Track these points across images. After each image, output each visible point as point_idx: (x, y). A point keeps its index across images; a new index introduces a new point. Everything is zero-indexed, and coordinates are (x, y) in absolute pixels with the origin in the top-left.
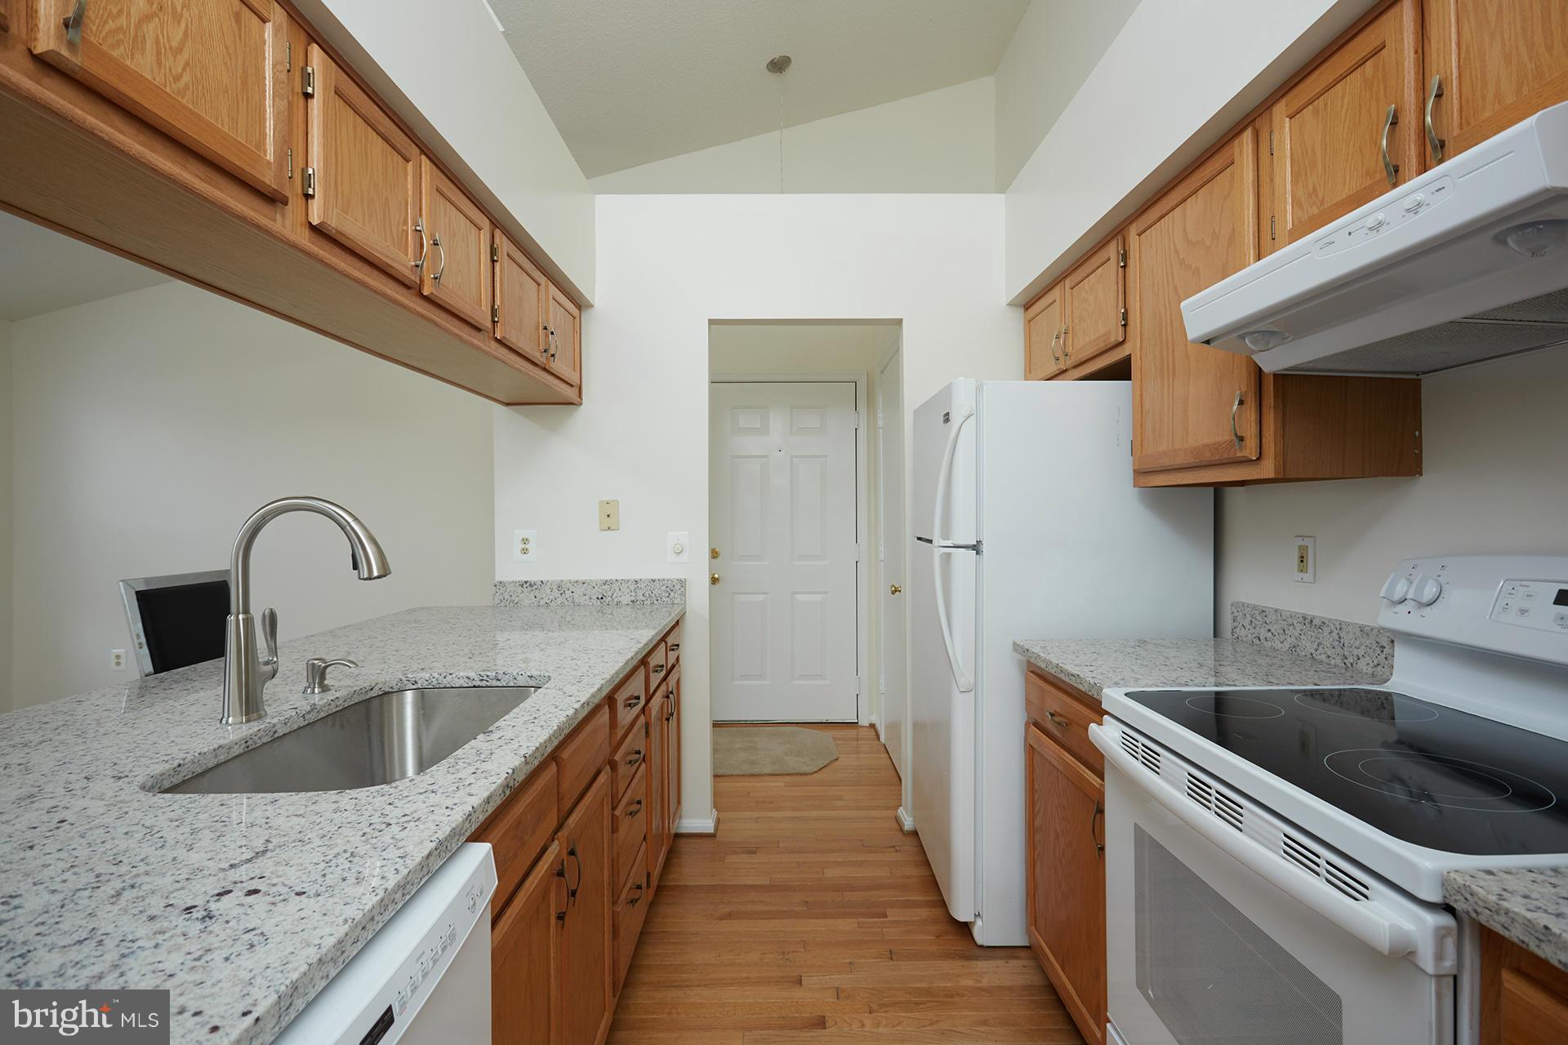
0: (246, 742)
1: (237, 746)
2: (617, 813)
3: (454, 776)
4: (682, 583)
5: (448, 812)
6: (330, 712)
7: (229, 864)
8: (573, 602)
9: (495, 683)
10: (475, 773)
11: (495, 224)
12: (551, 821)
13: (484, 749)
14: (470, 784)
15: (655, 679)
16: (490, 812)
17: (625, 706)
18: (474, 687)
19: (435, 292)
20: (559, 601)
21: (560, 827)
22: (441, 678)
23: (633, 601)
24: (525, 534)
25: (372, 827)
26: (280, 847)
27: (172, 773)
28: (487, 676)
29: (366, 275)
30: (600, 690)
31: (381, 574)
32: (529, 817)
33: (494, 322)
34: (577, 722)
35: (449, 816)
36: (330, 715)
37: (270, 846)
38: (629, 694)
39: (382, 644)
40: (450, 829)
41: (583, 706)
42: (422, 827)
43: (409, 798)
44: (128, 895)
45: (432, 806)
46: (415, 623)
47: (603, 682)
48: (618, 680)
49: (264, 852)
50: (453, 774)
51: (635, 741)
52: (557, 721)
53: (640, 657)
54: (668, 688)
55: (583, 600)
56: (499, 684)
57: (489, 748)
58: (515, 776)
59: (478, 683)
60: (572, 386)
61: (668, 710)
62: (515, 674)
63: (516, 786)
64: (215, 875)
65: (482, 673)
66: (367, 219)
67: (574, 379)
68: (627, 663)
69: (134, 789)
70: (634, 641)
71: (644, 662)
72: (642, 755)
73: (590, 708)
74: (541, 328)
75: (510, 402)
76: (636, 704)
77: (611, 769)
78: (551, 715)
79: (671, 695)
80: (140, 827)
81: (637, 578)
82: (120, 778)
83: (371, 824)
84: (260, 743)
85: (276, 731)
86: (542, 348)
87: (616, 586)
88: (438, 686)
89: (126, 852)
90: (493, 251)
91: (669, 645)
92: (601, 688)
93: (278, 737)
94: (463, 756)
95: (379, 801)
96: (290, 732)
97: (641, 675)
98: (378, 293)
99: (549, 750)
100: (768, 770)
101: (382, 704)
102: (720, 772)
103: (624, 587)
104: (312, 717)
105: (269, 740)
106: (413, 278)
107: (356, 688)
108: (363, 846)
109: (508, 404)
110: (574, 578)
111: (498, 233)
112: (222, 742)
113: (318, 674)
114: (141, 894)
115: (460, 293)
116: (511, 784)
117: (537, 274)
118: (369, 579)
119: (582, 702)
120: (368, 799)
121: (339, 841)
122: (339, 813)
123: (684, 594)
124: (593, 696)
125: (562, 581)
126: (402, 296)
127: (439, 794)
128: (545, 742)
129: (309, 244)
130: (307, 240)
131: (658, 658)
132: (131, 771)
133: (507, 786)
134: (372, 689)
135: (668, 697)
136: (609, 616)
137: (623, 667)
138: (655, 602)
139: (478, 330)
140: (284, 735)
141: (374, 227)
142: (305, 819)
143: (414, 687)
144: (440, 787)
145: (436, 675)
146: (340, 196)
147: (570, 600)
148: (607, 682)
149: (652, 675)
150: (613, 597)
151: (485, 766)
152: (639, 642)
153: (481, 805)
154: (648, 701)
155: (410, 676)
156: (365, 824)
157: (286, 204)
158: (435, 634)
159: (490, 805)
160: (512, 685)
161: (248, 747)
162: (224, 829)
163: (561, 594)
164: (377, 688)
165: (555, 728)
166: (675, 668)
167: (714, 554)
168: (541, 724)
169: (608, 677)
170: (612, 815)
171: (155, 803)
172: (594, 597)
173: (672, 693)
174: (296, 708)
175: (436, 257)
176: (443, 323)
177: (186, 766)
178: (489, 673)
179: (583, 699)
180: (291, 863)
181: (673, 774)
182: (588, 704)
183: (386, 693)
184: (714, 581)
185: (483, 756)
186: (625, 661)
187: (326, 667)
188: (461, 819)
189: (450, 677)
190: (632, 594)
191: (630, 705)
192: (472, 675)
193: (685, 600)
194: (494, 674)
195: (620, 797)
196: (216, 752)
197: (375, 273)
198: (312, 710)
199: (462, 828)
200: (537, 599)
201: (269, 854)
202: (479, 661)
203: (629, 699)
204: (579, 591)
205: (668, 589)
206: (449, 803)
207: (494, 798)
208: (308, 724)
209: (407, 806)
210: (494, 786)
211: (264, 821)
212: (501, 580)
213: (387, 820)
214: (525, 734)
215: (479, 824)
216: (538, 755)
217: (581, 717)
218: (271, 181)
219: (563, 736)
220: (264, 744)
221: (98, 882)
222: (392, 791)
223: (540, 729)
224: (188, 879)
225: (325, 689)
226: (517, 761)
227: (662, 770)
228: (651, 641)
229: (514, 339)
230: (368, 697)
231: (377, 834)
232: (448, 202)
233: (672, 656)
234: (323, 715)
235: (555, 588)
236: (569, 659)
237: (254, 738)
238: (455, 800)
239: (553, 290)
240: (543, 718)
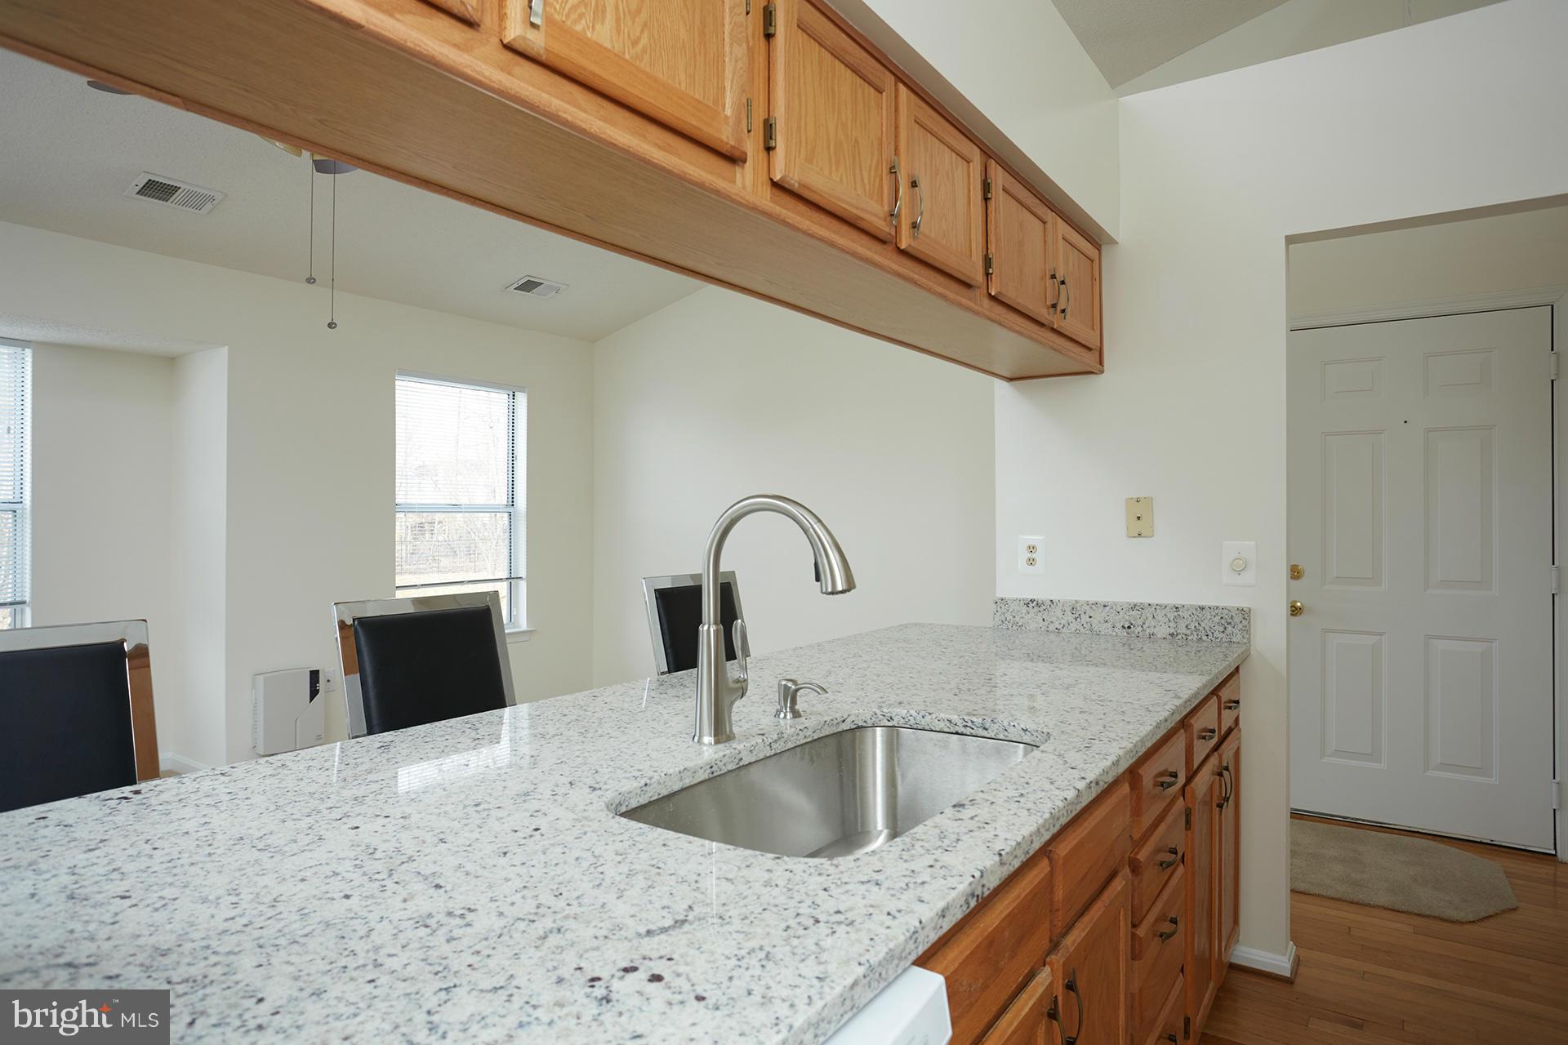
0: (711, 767)
1: (702, 771)
2: (1141, 932)
3: (906, 865)
4: (1245, 613)
5: (888, 921)
6: (798, 743)
7: (648, 928)
8: (1091, 630)
9: (981, 732)
10: (931, 866)
11: (987, 153)
12: (1040, 940)
13: (950, 830)
14: (923, 883)
15: (1201, 749)
16: (945, 930)
17: (1155, 785)
18: (957, 733)
19: (913, 244)
20: (1073, 626)
21: (1054, 946)
22: (919, 718)
23: (1172, 635)
24: (1033, 539)
25: (798, 920)
26: (700, 919)
27: (639, 791)
28: (972, 722)
29: (834, 232)
30: (1115, 764)
31: (844, 588)
32: (1007, 934)
33: (987, 274)
34: (1079, 808)
35: (888, 927)
36: (798, 746)
37: (690, 918)
38: (1161, 769)
39: (865, 665)
40: (885, 950)
41: (1089, 786)
42: (853, 936)
43: (848, 887)
44: (553, 940)
45: (872, 906)
46: (905, 641)
47: (1121, 752)
48: (1144, 750)
49: (684, 922)
50: (906, 861)
51: (1171, 833)
52: (1050, 805)
53: (1178, 718)
54: (1220, 762)
55: (1105, 629)
56: (985, 733)
57: (957, 831)
58: (984, 881)
59: (961, 729)
60: (1090, 349)
61: (1221, 792)
62: (1006, 724)
63: (985, 895)
64: (630, 941)
65: (966, 718)
66: (834, 169)
67: (1093, 342)
68: (1157, 727)
69: (600, 806)
70: (1171, 694)
71: (1184, 723)
72: (1180, 855)
73: (1099, 789)
74: (1048, 276)
75: (1013, 376)
76: (1170, 785)
77: (1133, 871)
78: (1043, 794)
79: (1225, 772)
80: (589, 854)
81: (1178, 602)
82: (595, 789)
83: (798, 914)
84: (725, 770)
85: (741, 759)
86: (1049, 303)
87: (1148, 613)
88: (915, 726)
89: (569, 882)
90: (986, 187)
91: (1223, 701)
92: (1118, 761)
93: (743, 766)
94: (922, 838)
95: (815, 882)
96: (756, 761)
97: (1180, 741)
98: (847, 252)
99: (1037, 846)
100: (1383, 899)
101: (854, 741)
102: (1302, 887)
103: (1160, 615)
104: (779, 747)
105: (734, 767)
106: (887, 229)
107: (828, 718)
108: (782, 946)
109: (1010, 380)
110: (1092, 599)
111: (994, 167)
112: (689, 764)
113: (790, 696)
114: (563, 943)
115: (944, 242)
116: (978, 892)
117: (1042, 210)
118: (832, 593)
119: (1088, 781)
120: (804, 875)
121: (759, 930)
122: (769, 889)
123: (1247, 630)
124: (1105, 772)
125: (1077, 602)
126: (876, 252)
127: (883, 890)
128: (1031, 836)
129: (771, 204)
130: (769, 199)
131: (1207, 718)
132: (605, 784)
133: (973, 895)
134: (844, 721)
135: (1220, 775)
136: (1139, 654)
137: (1152, 732)
138: (1204, 638)
139: (968, 286)
140: (750, 763)
141: (842, 175)
142: (733, 887)
143: (890, 724)
144: (887, 878)
145: (913, 712)
146: (803, 144)
147: (1087, 627)
148: (1126, 754)
149: (1197, 743)
150: (1145, 626)
151: (947, 859)
152: (1177, 697)
153: (932, 919)
154: (1190, 779)
155: (885, 710)
156: (791, 913)
157: (745, 161)
158: (923, 658)
159: (946, 919)
160: (1002, 737)
161: (713, 773)
162: (657, 878)
163: (1076, 619)
164: (849, 720)
165: (1047, 816)
166: (1233, 733)
167: (1295, 573)
168: (1030, 805)
169: (1130, 746)
170: (1133, 935)
171: (611, 827)
172: (1119, 626)
173: (1227, 769)
174: (763, 735)
175: (913, 203)
176: (924, 281)
177: (652, 787)
178: (974, 719)
179: (1091, 776)
180: (705, 947)
181: (1228, 883)
182: (1097, 783)
183: (859, 727)
184: (1295, 611)
185: (946, 842)
186: (1154, 724)
187: (797, 690)
188: (902, 938)
189: (930, 717)
190: (1171, 624)
191: (1162, 784)
192: (955, 718)
193: (1249, 638)
194: (980, 720)
195: (1144, 913)
196: (682, 774)
197: (845, 228)
198: (780, 738)
199: (904, 950)
200: (1046, 623)
201: (686, 927)
202: (966, 700)
203: (1161, 774)
204: (1099, 615)
205: (1223, 621)
206: (892, 906)
207: (952, 911)
208: (774, 755)
209: (843, 897)
210: (953, 894)
211: (695, 877)
212: (1003, 596)
213: (817, 913)
214: (1004, 818)
215: (929, 944)
216: (1019, 852)
217: (1085, 802)
218: (728, 137)
219: (1058, 827)
220: (729, 771)
221: (536, 914)
222: (832, 870)
223: (1026, 812)
224: (606, 937)
225: (796, 714)
226: (989, 861)
227: (1211, 877)
228: (1195, 695)
229: (1012, 295)
230: (840, 729)
231: (801, 932)
232: (929, 135)
233: (1228, 718)
234: (790, 745)
235: (1068, 610)
236: (1078, 710)
237: (720, 764)
238: (901, 905)
239: (1063, 228)
240: (1032, 797)
